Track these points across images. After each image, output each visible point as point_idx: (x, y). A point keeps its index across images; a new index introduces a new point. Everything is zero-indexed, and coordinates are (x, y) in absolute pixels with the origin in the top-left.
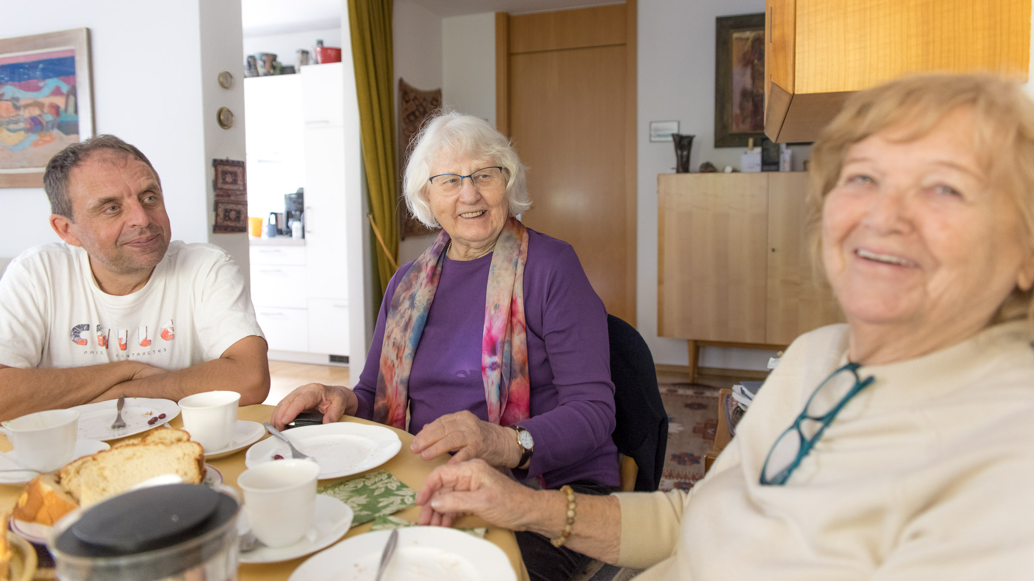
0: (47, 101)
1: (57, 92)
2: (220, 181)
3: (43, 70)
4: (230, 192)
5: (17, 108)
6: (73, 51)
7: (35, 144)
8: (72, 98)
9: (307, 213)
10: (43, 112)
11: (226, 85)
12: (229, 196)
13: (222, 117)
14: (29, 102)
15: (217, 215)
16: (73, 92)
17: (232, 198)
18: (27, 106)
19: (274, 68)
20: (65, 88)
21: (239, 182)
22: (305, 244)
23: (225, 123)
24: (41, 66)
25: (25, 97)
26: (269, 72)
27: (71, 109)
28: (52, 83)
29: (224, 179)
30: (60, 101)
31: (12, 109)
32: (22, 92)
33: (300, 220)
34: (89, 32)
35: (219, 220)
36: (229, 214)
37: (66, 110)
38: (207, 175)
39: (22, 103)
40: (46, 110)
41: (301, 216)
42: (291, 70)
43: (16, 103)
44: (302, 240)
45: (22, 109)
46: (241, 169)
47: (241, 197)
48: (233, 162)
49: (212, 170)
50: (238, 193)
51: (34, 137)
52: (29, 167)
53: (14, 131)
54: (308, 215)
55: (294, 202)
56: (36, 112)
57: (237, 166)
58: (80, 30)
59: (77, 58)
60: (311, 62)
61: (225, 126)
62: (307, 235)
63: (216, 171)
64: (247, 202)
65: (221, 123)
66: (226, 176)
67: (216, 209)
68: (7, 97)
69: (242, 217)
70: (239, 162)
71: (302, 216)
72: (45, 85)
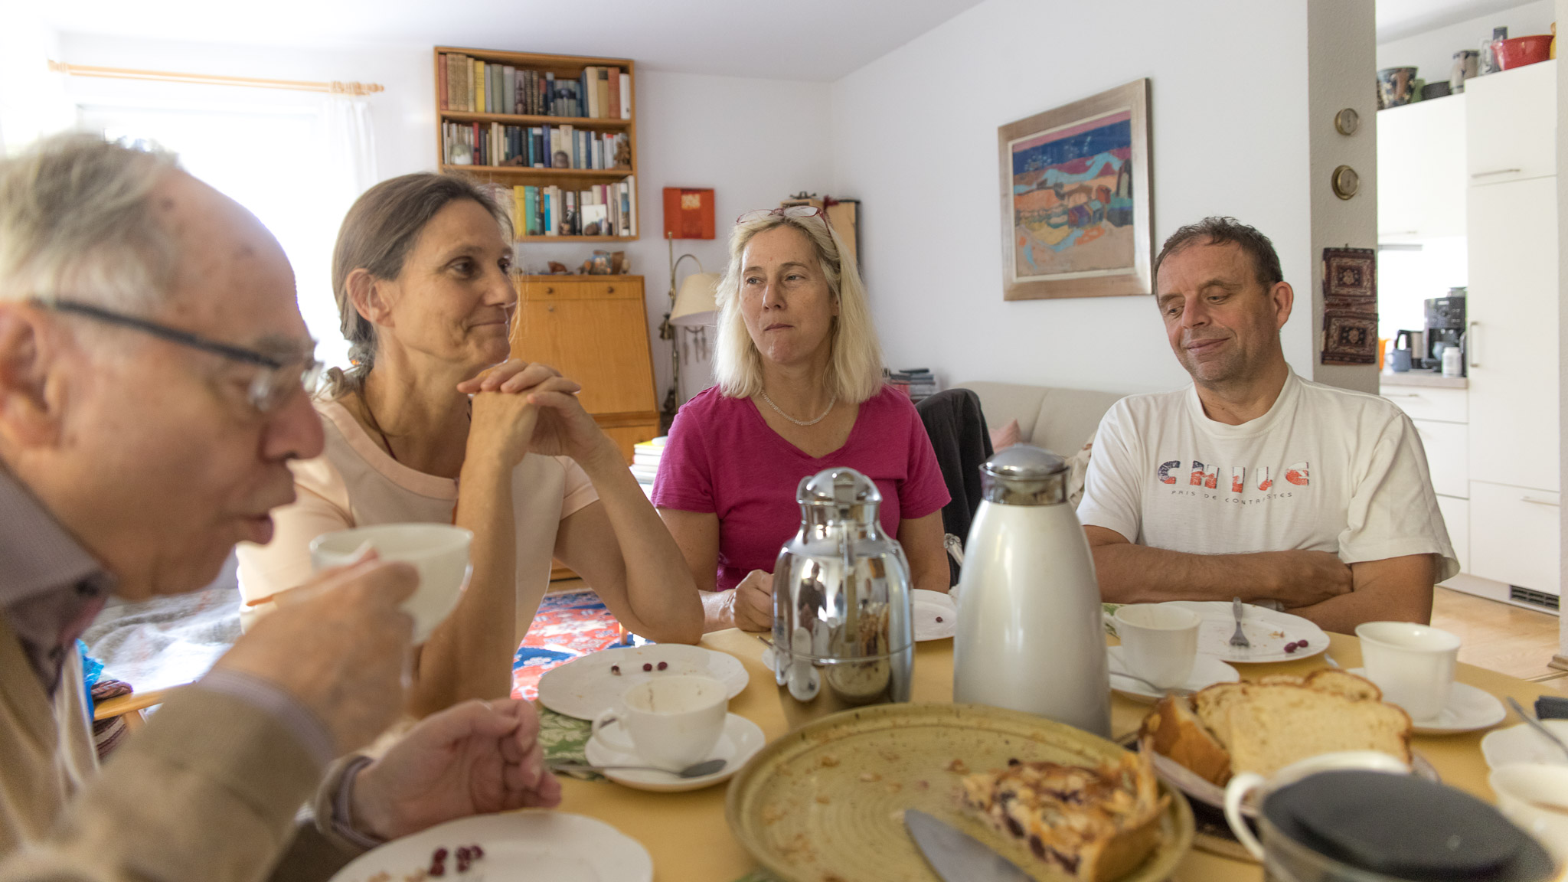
0: (1095, 184)
1: (1106, 170)
2: (1334, 282)
3: (1092, 143)
4: (1350, 300)
5: (1061, 196)
6: (1127, 113)
7: (1080, 241)
8: (1125, 177)
9: (1472, 334)
10: (1090, 198)
11: (1347, 130)
12: (1348, 305)
13: (1339, 181)
14: (1074, 187)
15: (1328, 337)
16: (1127, 168)
17: (1354, 309)
18: (1071, 193)
19: (1410, 90)
20: (1116, 164)
21: (1365, 284)
22: (1467, 387)
23: (1345, 190)
24: (1089, 139)
25: (1070, 181)
26: (1402, 99)
27: (1124, 192)
28: (1100, 160)
29: (1341, 279)
30: (1110, 182)
31: (1054, 199)
32: (1066, 175)
33: (1457, 345)
34: (1148, 84)
35: (1331, 344)
36: (1348, 335)
37: (1118, 193)
38: (1313, 273)
39: (1066, 189)
40: (1093, 196)
41: (1459, 338)
42: (1442, 89)
43: (1059, 190)
44: (1462, 380)
45: (1066, 198)
46: (1369, 261)
47: (1367, 306)
48: (1356, 250)
49: (1322, 267)
50: (1363, 300)
51: (1078, 233)
52: (1073, 271)
53: (1056, 226)
54: (1473, 335)
55: (1446, 314)
56: (1081, 199)
57: (1363, 258)
58: (1137, 83)
59: (1133, 122)
60: (1485, 68)
61: (1344, 195)
62: (1470, 371)
63: (1328, 267)
64: (1377, 315)
65: (1338, 190)
66: (1345, 273)
67: (1327, 326)
68: (1050, 183)
69: (1369, 338)
70: (1365, 251)
71: (1462, 338)
72: (1093, 163)
